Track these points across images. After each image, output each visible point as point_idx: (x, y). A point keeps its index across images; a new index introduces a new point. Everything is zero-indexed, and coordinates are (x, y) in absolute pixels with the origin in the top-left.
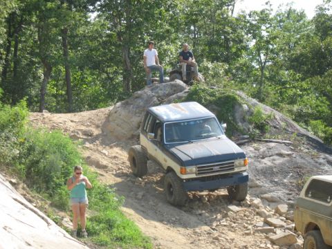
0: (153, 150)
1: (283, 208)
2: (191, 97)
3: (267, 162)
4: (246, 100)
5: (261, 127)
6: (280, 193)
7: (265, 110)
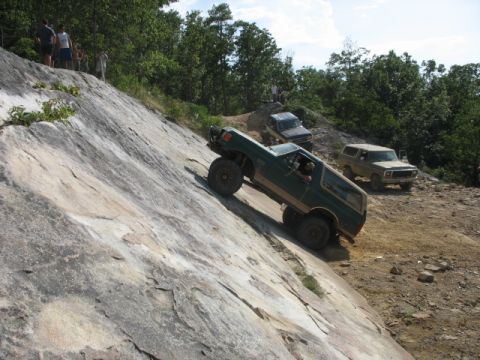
0: (272, 133)
1: (327, 155)
2: (285, 110)
3: (318, 136)
4: (308, 111)
5: (314, 121)
6: (324, 149)
7: (315, 114)
